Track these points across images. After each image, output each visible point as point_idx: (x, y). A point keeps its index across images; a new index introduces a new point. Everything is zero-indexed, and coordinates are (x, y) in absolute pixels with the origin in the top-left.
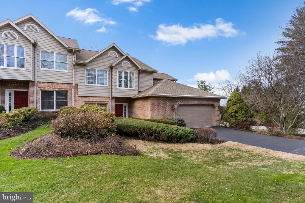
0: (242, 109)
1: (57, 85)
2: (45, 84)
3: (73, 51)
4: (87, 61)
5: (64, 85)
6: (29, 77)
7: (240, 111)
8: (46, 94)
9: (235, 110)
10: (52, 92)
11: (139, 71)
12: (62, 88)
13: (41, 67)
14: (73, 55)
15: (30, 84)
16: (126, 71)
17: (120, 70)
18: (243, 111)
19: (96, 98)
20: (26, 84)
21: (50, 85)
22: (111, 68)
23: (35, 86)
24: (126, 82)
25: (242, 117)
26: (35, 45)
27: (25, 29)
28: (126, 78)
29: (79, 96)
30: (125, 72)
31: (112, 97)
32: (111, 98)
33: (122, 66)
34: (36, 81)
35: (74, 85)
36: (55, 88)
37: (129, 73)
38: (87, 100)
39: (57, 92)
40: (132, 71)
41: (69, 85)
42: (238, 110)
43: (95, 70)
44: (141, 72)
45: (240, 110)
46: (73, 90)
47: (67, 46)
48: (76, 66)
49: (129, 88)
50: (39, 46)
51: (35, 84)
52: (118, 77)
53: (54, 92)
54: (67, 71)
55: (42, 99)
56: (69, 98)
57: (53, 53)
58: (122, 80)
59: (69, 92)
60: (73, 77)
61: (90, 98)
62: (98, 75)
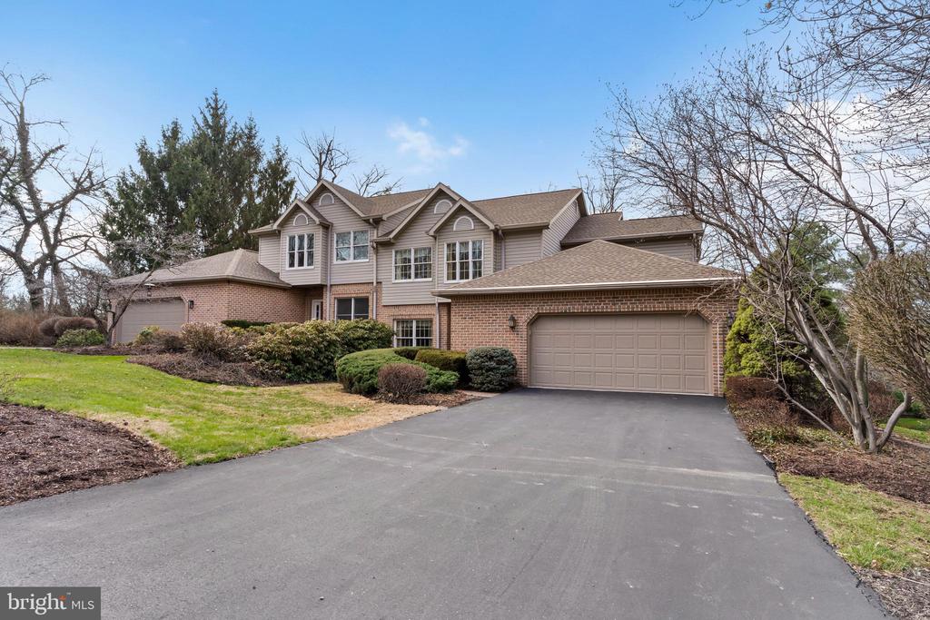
1: (355, 287)
2: (340, 287)
3: (373, 221)
4: (392, 235)
5: (362, 287)
6: (318, 279)
8: (343, 304)
10: (350, 300)
11: (496, 232)
12: (362, 292)
13: (336, 261)
14: (375, 228)
15: (323, 290)
16: (464, 240)
17: (451, 241)
19: (412, 308)
21: (345, 287)
22: (435, 238)
23: (329, 293)
24: (464, 266)
26: (326, 227)
27: (320, 204)
28: (464, 256)
29: (383, 306)
30: (461, 244)
31: (440, 305)
32: (438, 305)
33: (454, 229)
34: (329, 285)
35: (375, 284)
36: (352, 293)
37: (470, 244)
38: (396, 312)
39: (356, 299)
40: (476, 238)
41: (370, 286)
43: (410, 251)
44: (499, 235)
46: (375, 294)
47: (363, 216)
48: (378, 248)
50: (334, 225)
51: (328, 289)
52: (445, 256)
53: (351, 300)
54: (367, 260)
55: (338, 313)
56: (370, 308)
57: (350, 233)
58: (455, 263)
59: (370, 298)
60: (375, 269)
61: (401, 308)
62: (416, 260)
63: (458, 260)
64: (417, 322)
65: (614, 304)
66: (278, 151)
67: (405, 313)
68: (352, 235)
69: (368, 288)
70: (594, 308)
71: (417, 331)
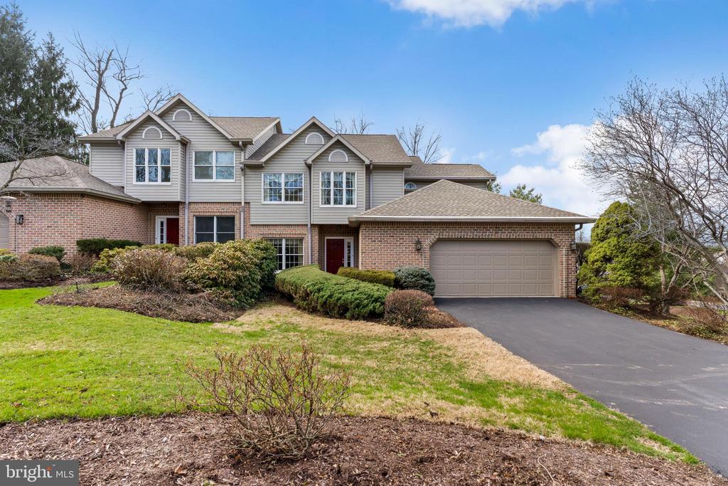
0: (625, 252)
1: (218, 206)
2: (200, 205)
3: (240, 143)
4: (264, 160)
5: (228, 206)
6: (175, 196)
7: (617, 256)
8: (203, 223)
9: (602, 254)
10: (211, 218)
11: (368, 167)
12: (226, 211)
13: (196, 178)
14: (242, 150)
15: (181, 207)
16: (338, 170)
17: (327, 170)
18: (627, 257)
19: (282, 228)
20: (174, 207)
21: (207, 206)
22: (309, 167)
23: (186, 210)
24: (339, 192)
25: (620, 275)
26: (184, 143)
27: (174, 120)
28: (338, 184)
29: (252, 225)
30: (336, 173)
31: (312, 225)
32: (309, 226)
33: (329, 160)
34: (187, 202)
35: (243, 204)
36: (215, 211)
37: (344, 175)
38: (266, 231)
39: (219, 218)
40: (350, 170)
41: (237, 206)
42: (612, 253)
43: (280, 175)
44: (371, 169)
45: (618, 254)
46: (242, 214)
47: (230, 137)
48: (246, 170)
49: (344, 205)
50: (192, 143)
51: (187, 206)
52: (321, 184)
53: (213, 218)
54: (233, 181)
55: (197, 231)
56: (236, 227)
57: (212, 152)
58: (330, 190)
59: (237, 217)
60: (243, 190)
61: (272, 228)
62: (286, 184)
63: (332, 187)
64: (287, 240)
65: (496, 233)
66: (50, 49)
67: (275, 232)
68: (214, 154)
69: (235, 208)
70: (482, 235)
71: (287, 249)
